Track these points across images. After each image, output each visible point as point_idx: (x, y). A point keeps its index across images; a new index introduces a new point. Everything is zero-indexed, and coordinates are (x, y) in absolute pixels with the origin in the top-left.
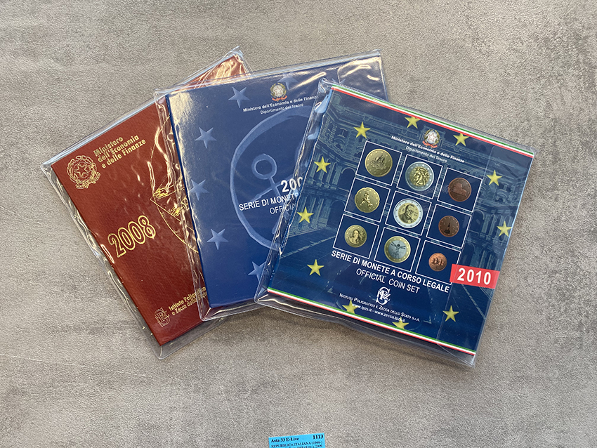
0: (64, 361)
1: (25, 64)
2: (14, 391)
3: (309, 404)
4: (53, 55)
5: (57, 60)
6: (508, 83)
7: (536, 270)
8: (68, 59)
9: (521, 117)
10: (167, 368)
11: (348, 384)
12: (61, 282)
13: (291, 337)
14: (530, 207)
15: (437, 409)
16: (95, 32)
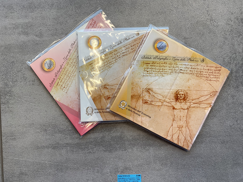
0: (42, 160)
1: (23, 38)
2: (22, 174)
3: (145, 177)
4: (35, 34)
5: (37, 36)
6: (226, 39)
7: (241, 117)
8: (41, 35)
9: (232, 52)
10: (85, 162)
11: (162, 168)
12: (40, 128)
13: (137, 149)
14: (237, 90)
15: (200, 178)
16: (52, 24)
